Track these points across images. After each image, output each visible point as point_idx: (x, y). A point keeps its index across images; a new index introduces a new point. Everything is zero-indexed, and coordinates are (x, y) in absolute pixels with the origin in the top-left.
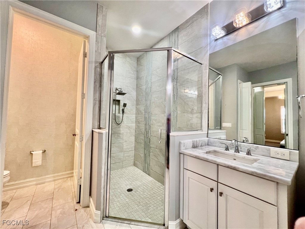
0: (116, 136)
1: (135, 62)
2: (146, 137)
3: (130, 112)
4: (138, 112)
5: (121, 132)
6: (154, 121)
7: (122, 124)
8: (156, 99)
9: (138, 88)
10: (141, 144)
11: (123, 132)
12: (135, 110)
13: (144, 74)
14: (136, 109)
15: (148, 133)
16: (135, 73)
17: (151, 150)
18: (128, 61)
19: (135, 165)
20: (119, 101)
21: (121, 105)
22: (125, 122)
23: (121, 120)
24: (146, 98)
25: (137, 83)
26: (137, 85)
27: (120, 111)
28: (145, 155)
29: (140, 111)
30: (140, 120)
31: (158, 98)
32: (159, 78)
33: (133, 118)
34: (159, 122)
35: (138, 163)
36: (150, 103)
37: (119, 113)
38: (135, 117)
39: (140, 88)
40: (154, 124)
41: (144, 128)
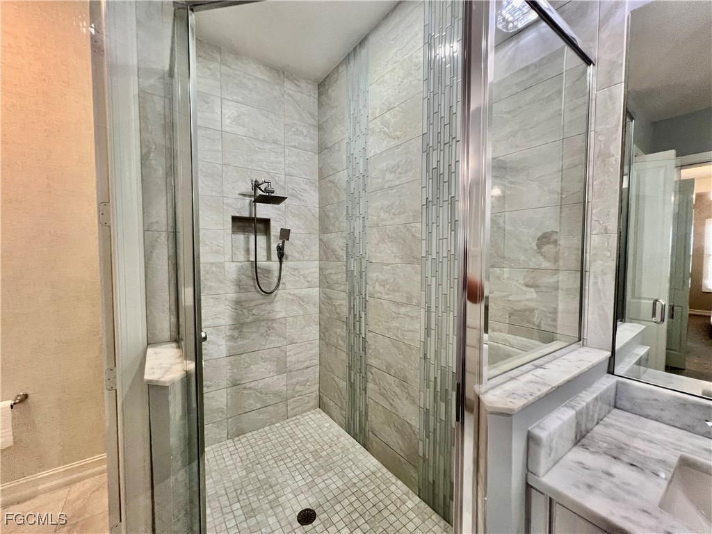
0: (263, 330)
1: (312, 99)
2: (352, 331)
3: (302, 254)
4: (326, 252)
5: (278, 317)
6: (378, 287)
7: (280, 292)
8: (382, 212)
9: (324, 177)
10: (339, 352)
11: (282, 314)
12: (316, 248)
13: (340, 134)
14: (320, 245)
15: (360, 321)
16: (314, 132)
17: (369, 374)
18: (289, 94)
19: (322, 405)
20: (266, 222)
21: (272, 233)
22: (288, 286)
23: (276, 280)
24: (350, 211)
25: (320, 166)
26: (320, 169)
27: (272, 252)
28: (352, 385)
29: (333, 251)
30: (334, 277)
31: (389, 212)
32: (393, 143)
33: (314, 270)
34: (394, 291)
35: (332, 403)
36: (364, 227)
37: (269, 258)
38: (318, 269)
39: (332, 178)
40: (379, 295)
41: (345, 303)
